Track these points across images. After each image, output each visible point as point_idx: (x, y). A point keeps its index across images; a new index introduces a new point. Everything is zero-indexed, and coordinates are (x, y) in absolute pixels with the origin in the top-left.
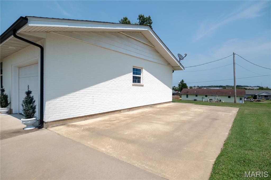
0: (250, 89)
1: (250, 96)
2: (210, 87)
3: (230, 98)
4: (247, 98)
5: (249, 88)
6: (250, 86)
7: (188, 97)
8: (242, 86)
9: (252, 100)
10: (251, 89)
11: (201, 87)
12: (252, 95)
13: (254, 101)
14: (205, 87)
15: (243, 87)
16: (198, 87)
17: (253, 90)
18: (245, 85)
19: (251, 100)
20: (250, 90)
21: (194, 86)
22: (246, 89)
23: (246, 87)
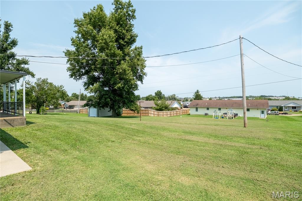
0: (275, 99)
1: (275, 108)
2: (231, 98)
3: (249, 111)
4: (272, 111)
5: (273, 98)
6: (275, 96)
7: (197, 111)
8: (267, 96)
9: (278, 112)
10: (277, 100)
11: (222, 98)
12: (277, 107)
13: (280, 114)
14: (226, 98)
15: (267, 98)
16: (219, 98)
17: (279, 100)
18: (270, 95)
19: (276, 112)
20: (275, 101)
21: (215, 97)
22: (270, 99)
23: (271, 98)
